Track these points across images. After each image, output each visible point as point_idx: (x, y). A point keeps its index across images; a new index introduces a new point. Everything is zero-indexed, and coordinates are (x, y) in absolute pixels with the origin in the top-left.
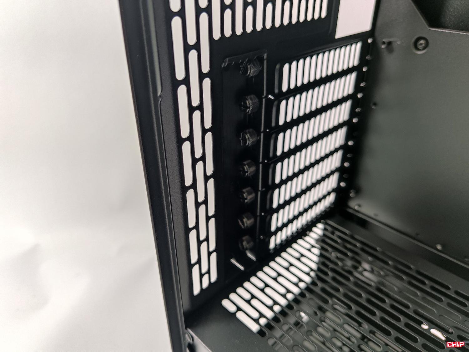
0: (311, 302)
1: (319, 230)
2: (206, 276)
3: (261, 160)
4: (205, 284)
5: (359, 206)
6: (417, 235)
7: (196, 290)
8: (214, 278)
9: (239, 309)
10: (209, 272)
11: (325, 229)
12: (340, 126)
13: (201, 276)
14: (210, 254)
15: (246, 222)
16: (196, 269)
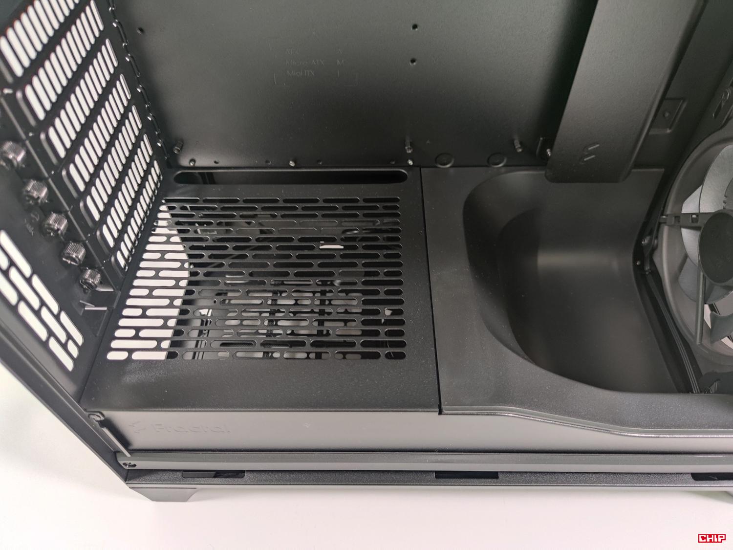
0: (204, 294)
1: (164, 214)
2: (70, 343)
3: (46, 175)
4: (75, 352)
5: (193, 160)
6: (267, 162)
7: (69, 365)
8: (79, 339)
9: (131, 351)
10: (69, 337)
11: (171, 208)
12: (114, 78)
13: (64, 346)
14: (57, 317)
15: (77, 257)
16: (53, 345)
